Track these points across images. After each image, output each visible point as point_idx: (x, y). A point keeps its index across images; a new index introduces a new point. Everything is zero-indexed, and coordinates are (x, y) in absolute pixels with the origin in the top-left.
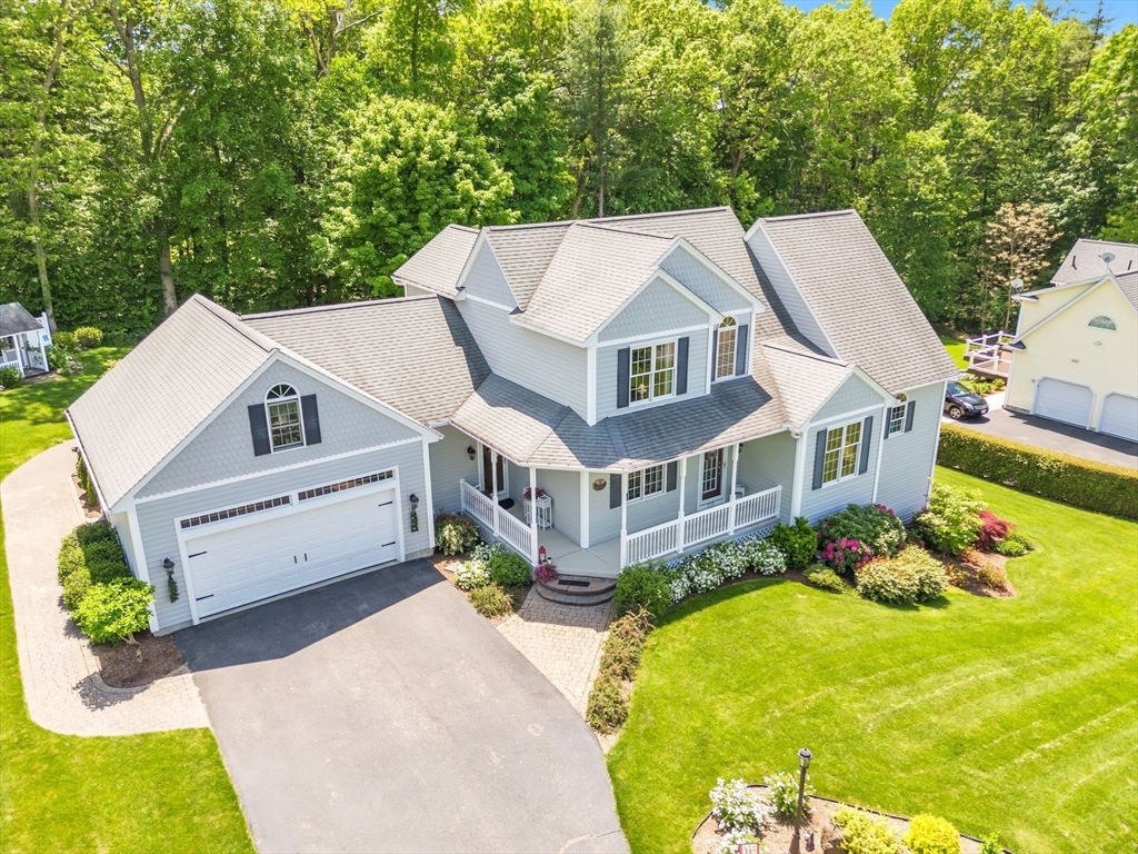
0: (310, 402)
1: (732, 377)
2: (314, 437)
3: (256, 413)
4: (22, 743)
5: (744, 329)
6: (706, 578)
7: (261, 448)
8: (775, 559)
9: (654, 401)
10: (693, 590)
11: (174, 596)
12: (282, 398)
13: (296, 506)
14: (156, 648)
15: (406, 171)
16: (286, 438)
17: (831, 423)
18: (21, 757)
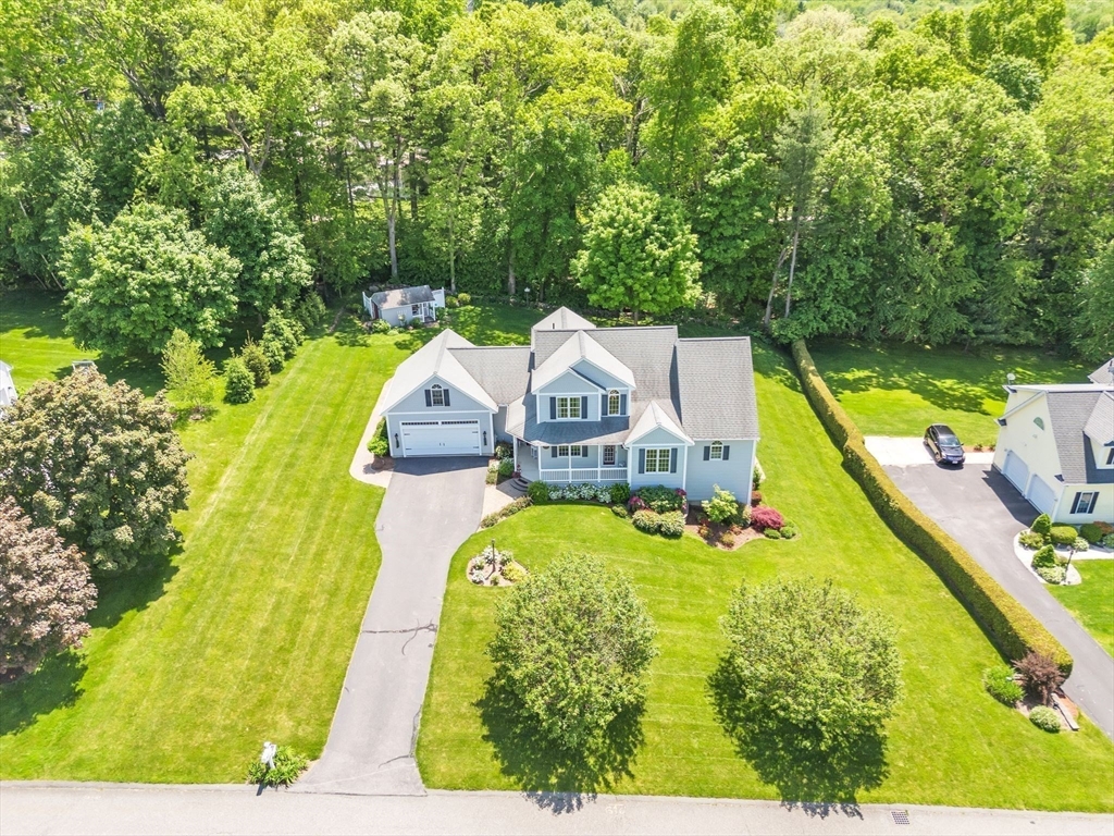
0: (446, 391)
1: (619, 415)
2: (447, 404)
3: (427, 392)
4: (344, 477)
5: (624, 397)
6: (569, 495)
7: (429, 404)
8: (606, 497)
9: (569, 419)
10: (563, 497)
11: (398, 446)
12: (436, 389)
13: (440, 426)
14: (390, 461)
15: (618, 236)
16: (438, 402)
17: (648, 446)
18: (342, 480)
